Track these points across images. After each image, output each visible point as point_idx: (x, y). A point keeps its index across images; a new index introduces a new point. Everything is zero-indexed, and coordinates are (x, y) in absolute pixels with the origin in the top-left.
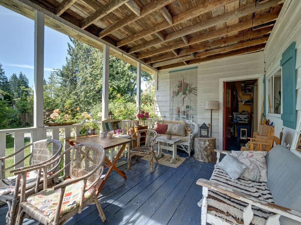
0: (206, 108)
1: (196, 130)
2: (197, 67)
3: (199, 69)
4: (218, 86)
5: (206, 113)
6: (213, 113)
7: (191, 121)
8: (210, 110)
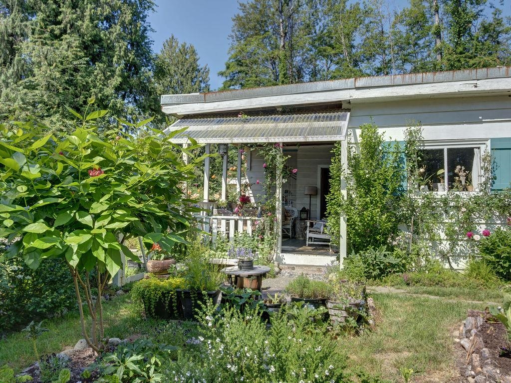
0: (306, 193)
1: (296, 214)
2: (297, 150)
3: (298, 152)
4: (316, 172)
5: (306, 199)
6: (311, 199)
7: (290, 206)
8: (309, 196)
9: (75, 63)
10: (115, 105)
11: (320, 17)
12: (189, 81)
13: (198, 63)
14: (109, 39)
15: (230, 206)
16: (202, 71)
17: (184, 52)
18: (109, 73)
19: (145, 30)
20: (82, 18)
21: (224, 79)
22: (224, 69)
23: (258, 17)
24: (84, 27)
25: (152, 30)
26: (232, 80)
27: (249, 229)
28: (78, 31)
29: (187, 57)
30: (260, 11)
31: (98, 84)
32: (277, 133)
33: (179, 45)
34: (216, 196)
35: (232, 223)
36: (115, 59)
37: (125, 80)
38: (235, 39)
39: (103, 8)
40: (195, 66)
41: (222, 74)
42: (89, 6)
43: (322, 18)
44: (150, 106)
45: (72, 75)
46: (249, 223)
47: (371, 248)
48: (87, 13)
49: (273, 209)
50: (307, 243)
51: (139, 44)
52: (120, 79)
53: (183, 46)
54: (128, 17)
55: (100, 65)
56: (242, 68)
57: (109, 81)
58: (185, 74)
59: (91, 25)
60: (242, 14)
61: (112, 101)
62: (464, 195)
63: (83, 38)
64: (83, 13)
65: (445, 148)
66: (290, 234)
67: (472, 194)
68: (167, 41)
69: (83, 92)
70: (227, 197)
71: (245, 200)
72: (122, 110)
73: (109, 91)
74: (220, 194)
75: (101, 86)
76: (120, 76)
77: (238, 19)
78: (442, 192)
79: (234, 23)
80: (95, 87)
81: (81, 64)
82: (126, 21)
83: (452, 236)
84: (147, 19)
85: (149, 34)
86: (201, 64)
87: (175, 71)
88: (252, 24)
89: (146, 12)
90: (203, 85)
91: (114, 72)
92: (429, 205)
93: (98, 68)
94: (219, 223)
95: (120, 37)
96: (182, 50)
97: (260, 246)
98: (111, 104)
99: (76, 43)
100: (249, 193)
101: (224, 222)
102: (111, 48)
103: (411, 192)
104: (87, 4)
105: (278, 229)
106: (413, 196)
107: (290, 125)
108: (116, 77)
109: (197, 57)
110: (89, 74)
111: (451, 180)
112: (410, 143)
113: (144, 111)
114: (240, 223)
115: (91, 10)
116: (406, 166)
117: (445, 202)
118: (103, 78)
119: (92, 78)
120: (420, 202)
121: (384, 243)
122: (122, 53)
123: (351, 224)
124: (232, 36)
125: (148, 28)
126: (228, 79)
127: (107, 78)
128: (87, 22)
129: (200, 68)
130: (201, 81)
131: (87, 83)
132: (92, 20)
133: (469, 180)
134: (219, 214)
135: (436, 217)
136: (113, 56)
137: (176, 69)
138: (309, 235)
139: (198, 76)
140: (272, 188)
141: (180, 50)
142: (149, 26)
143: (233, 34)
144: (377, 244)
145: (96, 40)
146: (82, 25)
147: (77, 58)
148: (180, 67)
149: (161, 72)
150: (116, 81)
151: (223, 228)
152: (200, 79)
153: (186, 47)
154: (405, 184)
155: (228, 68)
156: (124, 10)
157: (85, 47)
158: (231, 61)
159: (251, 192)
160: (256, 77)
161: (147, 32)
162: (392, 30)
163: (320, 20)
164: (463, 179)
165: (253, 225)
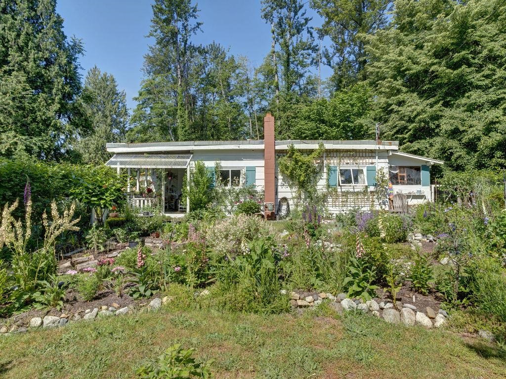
9: (23, 93)
10: (56, 124)
11: (208, 62)
12: (110, 102)
13: (117, 88)
14: (49, 76)
15: (141, 194)
16: (120, 94)
17: (105, 79)
18: (50, 101)
19: (76, 68)
20: (26, 59)
21: (137, 103)
22: (137, 96)
23: (163, 58)
24: (30, 66)
25: (82, 68)
26: (143, 104)
27: (150, 204)
28: (24, 69)
29: (108, 83)
30: (165, 54)
31: (42, 109)
32: (161, 164)
33: (102, 73)
34: (134, 189)
35: (142, 201)
36: (54, 91)
37: (63, 106)
38: (145, 72)
39: (43, 53)
40: (114, 90)
41: (136, 99)
42: (33, 51)
43: (210, 64)
44: (81, 124)
45: (20, 102)
46: (150, 201)
47: (199, 209)
48: (31, 56)
49: (161, 195)
50: (179, 210)
51: (72, 79)
52: (59, 106)
53: (105, 75)
54: (64, 60)
55: (43, 95)
56: (151, 96)
57: (50, 107)
58: (106, 96)
59: (34, 65)
60: (151, 55)
61: (53, 121)
62: (236, 188)
63: (29, 75)
64: (27, 56)
65: (230, 170)
66: (174, 207)
67: (239, 187)
68: (91, 70)
69: (30, 115)
70: (140, 189)
71: (150, 191)
72: (61, 128)
73: (50, 114)
74: (136, 188)
75: (44, 110)
76: (59, 103)
77: (148, 57)
78: (229, 187)
79: (145, 60)
80: (40, 110)
81: (28, 94)
82: (63, 63)
83: (232, 204)
84: (78, 60)
85: (79, 71)
86: (119, 89)
87: (98, 94)
88: (158, 63)
89: (77, 55)
90: (121, 105)
91: (53, 100)
92: (224, 192)
93: (41, 97)
94: (136, 202)
95: (58, 75)
96: (104, 78)
97: (155, 211)
98: (52, 124)
99: (24, 79)
100: (152, 187)
101: (138, 201)
102: (51, 82)
103: (217, 187)
104: (31, 49)
105: (163, 204)
106: (217, 188)
107: (167, 160)
108: (56, 104)
109: (116, 84)
110: (34, 101)
111: (232, 182)
112: (217, 167)
113: (77, 128)
114: (146, 201)
115: (34, 55)
116: (215, 177)
117: (230, 191)
118: (45, 104)
119: (37, 104)
120: (221, 191)
121: (204, 207)
122: (60, 87)
123: (191, 200)
124: (143, 69)
125: (79, 66)
126: (141, 103)
127: (49, 105)
128: (31, 64)
129: (118, 92)
130: (119, 102)
131: (33, 108)
132: (35, 61)
133: (239, 182)
134: (135, 197)
135: (226, 197)
136: (53, 89)
137: (99, 92)
138: (180, 206)
139: (117, 98)
140: (160, 186)
141: (102, 78)
142: (80, 65)
143: (145, 68)
144: (201, 207)
145: (39, 75)
146: (28, 65)
147: (25, 89)
148: (102, 91)
149: (88, 99)
150: (56, 106)
151: (138, 204)
152: (119, 100)
153: (107, 76)
154: (214, 184)
155: (140, 95)
156: (61, 55)
157: (30, 81)
158: (143, 90)
159: (153, 186)
160: (162, 104)
161: (77, 69)
162: (255, 77)
163: (208, 65)
164: (237, 182)
165: (152, 202)
